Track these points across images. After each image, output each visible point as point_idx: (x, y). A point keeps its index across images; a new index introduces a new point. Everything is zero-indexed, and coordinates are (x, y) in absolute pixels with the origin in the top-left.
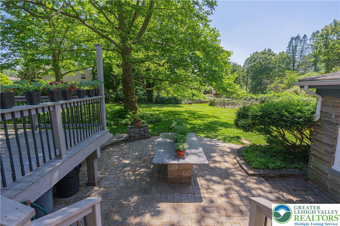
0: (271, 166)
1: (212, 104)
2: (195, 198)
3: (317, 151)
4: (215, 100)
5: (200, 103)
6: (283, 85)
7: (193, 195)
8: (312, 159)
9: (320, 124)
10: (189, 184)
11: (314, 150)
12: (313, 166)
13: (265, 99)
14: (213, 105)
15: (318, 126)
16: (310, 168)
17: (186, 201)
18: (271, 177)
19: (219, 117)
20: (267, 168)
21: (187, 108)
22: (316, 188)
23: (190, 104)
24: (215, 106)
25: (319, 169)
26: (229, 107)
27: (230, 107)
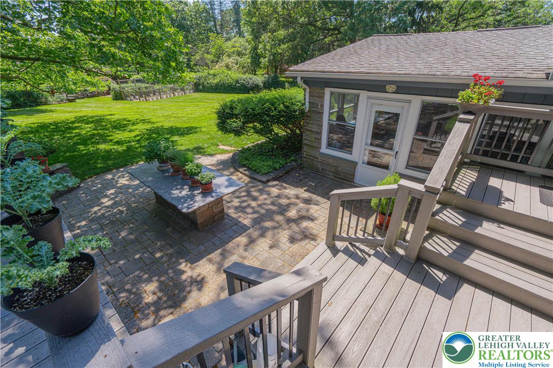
0: (277, 166)
1: (119, 97)
2: (241, 227)
3: (308, 140)
4: (123, 88)
5: (92, 97)
6: (209, 57)
7: (236, 226)
8: (305, 148)
9: (309, 114)
10: (222, 218)
11: (306, 139)
12: (306, 155)
13: (199, 79)
14: (122, 99)
15: (308, 116)
16: (304, 157)
17: (236, 235)
18: (280, 177)
19: (152, 120)
20: (274, 170)
21: (77, 112)
22: (311, 172)
23: (70, 101)
24: (126, 99)
25: (311, 156)
26: (153, 99)
27: (155, 99)
